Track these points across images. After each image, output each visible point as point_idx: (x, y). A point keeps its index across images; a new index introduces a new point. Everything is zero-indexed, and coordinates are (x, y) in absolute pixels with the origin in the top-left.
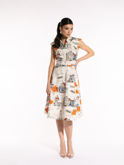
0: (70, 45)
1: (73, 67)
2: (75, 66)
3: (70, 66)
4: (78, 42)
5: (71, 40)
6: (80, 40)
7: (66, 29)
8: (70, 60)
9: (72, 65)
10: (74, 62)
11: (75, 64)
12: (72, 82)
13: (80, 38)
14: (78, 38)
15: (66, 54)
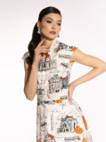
0: (54, 62)
1: (63, 102)
2: (69, 97)
3: (58, 101)
4: (71, 53)
5: (57, 51)
6: (73, 49)
7: (48, 22)
8: (56, 91)
9: (62, 98)
10: (64, 92)
11: (67, 94)
12: (67, 130)
13: (73, 45)
14: (71, 45)
15: (49, 81)
